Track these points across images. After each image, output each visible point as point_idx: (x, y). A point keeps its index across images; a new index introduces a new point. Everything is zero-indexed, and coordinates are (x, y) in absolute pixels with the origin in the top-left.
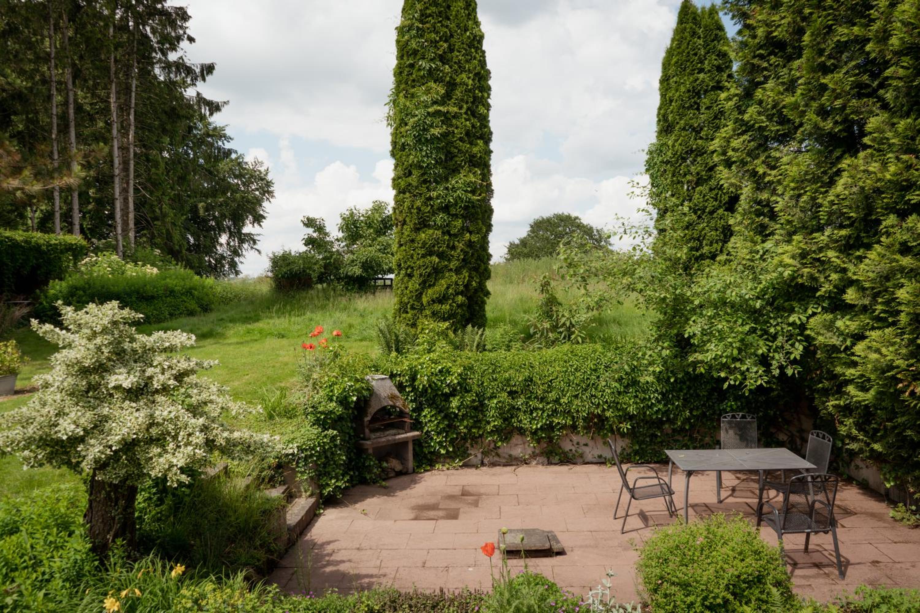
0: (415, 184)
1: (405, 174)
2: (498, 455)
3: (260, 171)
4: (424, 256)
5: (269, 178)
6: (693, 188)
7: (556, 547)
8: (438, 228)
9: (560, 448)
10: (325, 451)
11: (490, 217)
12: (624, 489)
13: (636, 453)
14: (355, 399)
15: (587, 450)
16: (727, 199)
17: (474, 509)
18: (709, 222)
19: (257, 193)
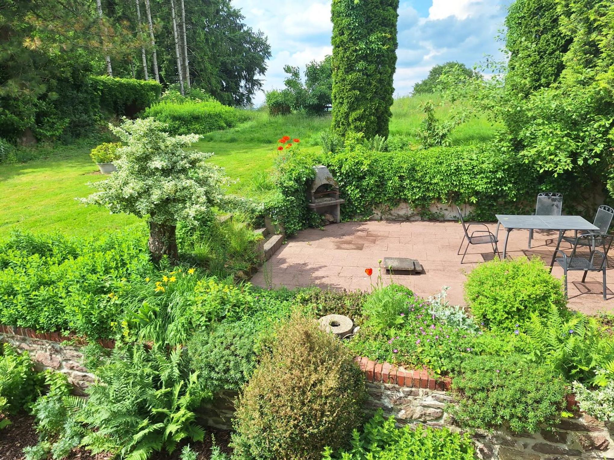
0: (345, 40)
1: (340, 33)
2: (391, 214)
3: (262, 39)
4: (350, 90)
5: (268, 43)
6: (540, 36)
7: (418, 269)
8: (359, 71)
9: (430, 211)
10: (287, 209)
11: (394, 63)
12: (466, 238)
13: (479, 215)
14: (305, 179)
15: (446, 213)
16: (563, 43)
17: (372, 245)
18: (547, 61)
19: (261, 53)
